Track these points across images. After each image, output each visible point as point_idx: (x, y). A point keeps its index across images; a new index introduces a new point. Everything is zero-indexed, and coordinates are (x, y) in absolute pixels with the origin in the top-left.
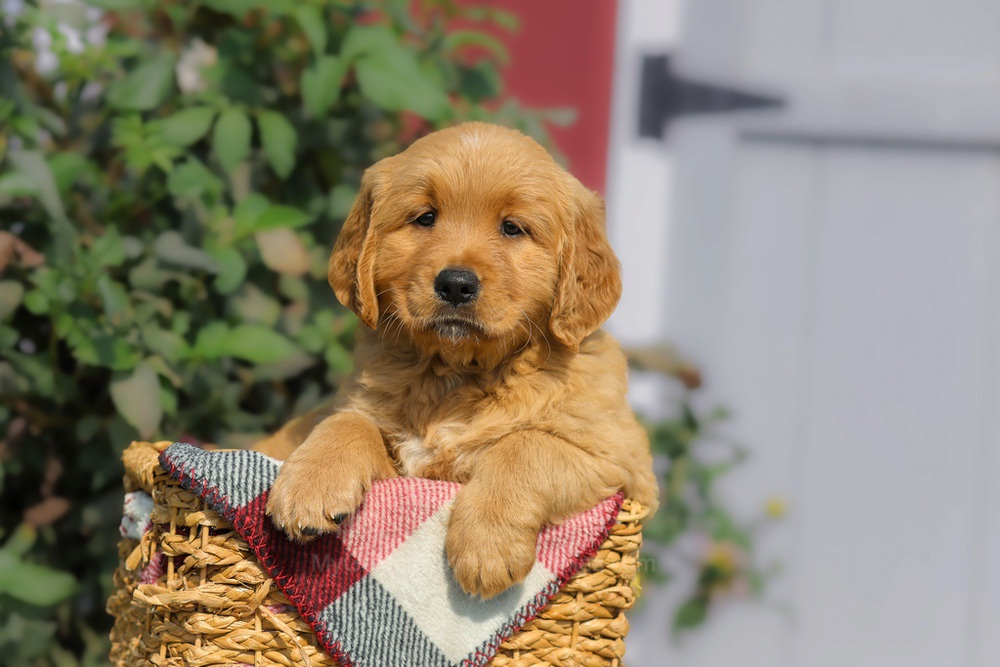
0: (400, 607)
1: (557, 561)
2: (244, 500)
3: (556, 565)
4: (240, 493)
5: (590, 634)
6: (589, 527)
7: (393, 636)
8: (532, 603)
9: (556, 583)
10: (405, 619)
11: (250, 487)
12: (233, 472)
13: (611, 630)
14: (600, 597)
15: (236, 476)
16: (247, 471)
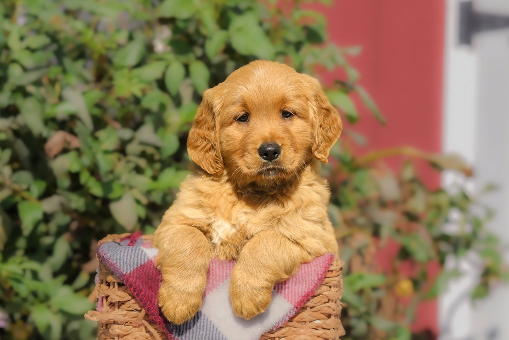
0: (210, 322)
1: (294, 298)
2: (129, 270)
3: (293, 300)
4: (127, 266)
5: (315, 328)
6: (309, 281)
7: (207, 336)
8: (281, 320)
9: (293, 310)
10: (213, 328)
11: (132, 264)
12: (124, 256)
13: (327, 325)
14: (319, 309)
15: (125, 258)
16: (131, 256)
